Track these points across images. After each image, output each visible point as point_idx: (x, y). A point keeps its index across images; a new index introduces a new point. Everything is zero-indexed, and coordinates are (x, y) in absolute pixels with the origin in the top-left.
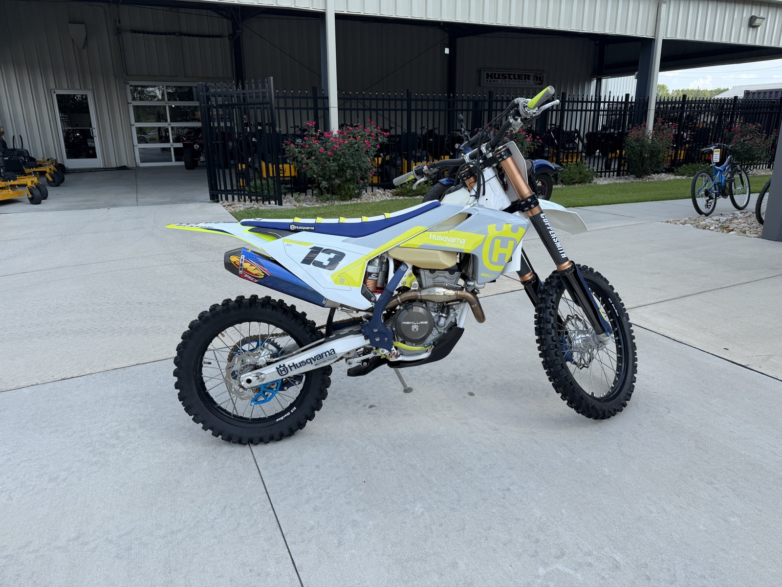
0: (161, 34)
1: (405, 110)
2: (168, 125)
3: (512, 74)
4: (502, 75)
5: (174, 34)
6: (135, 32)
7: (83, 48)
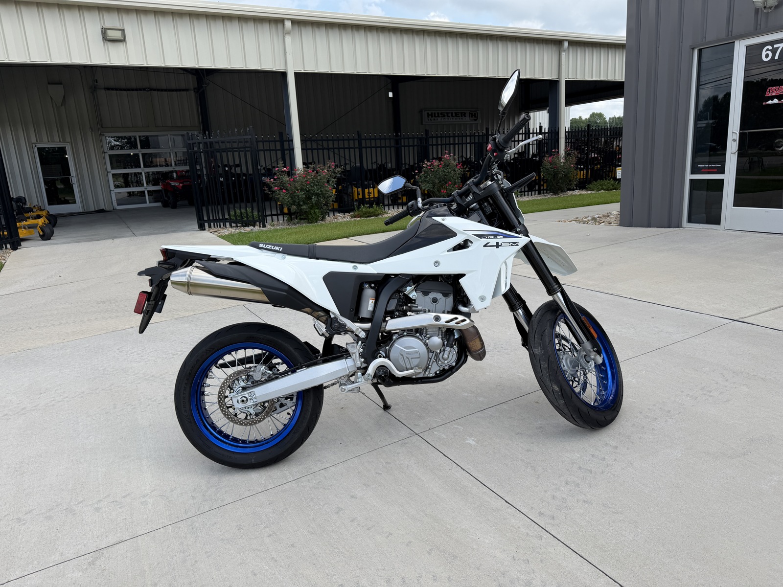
0: (133, 90)
1: (357, 148)
2: (143, 170)
3: (449, 113)
4: (441, 114)
5: (144, 89)
6: (108, 89)
7: (61, 106)
